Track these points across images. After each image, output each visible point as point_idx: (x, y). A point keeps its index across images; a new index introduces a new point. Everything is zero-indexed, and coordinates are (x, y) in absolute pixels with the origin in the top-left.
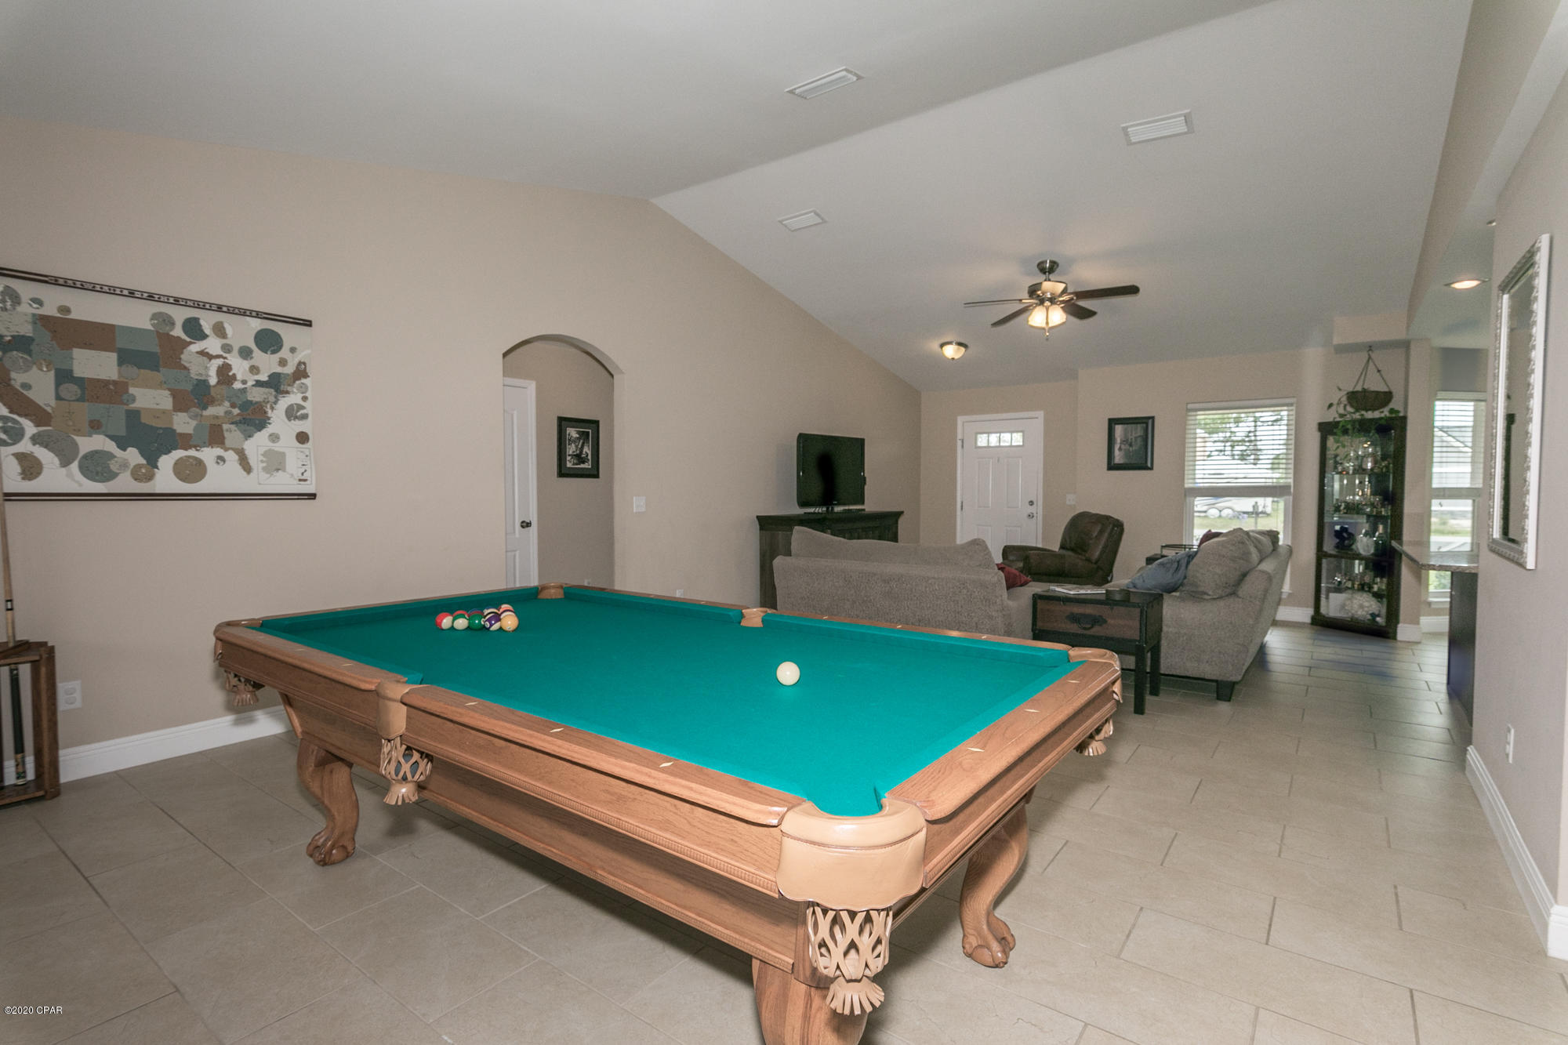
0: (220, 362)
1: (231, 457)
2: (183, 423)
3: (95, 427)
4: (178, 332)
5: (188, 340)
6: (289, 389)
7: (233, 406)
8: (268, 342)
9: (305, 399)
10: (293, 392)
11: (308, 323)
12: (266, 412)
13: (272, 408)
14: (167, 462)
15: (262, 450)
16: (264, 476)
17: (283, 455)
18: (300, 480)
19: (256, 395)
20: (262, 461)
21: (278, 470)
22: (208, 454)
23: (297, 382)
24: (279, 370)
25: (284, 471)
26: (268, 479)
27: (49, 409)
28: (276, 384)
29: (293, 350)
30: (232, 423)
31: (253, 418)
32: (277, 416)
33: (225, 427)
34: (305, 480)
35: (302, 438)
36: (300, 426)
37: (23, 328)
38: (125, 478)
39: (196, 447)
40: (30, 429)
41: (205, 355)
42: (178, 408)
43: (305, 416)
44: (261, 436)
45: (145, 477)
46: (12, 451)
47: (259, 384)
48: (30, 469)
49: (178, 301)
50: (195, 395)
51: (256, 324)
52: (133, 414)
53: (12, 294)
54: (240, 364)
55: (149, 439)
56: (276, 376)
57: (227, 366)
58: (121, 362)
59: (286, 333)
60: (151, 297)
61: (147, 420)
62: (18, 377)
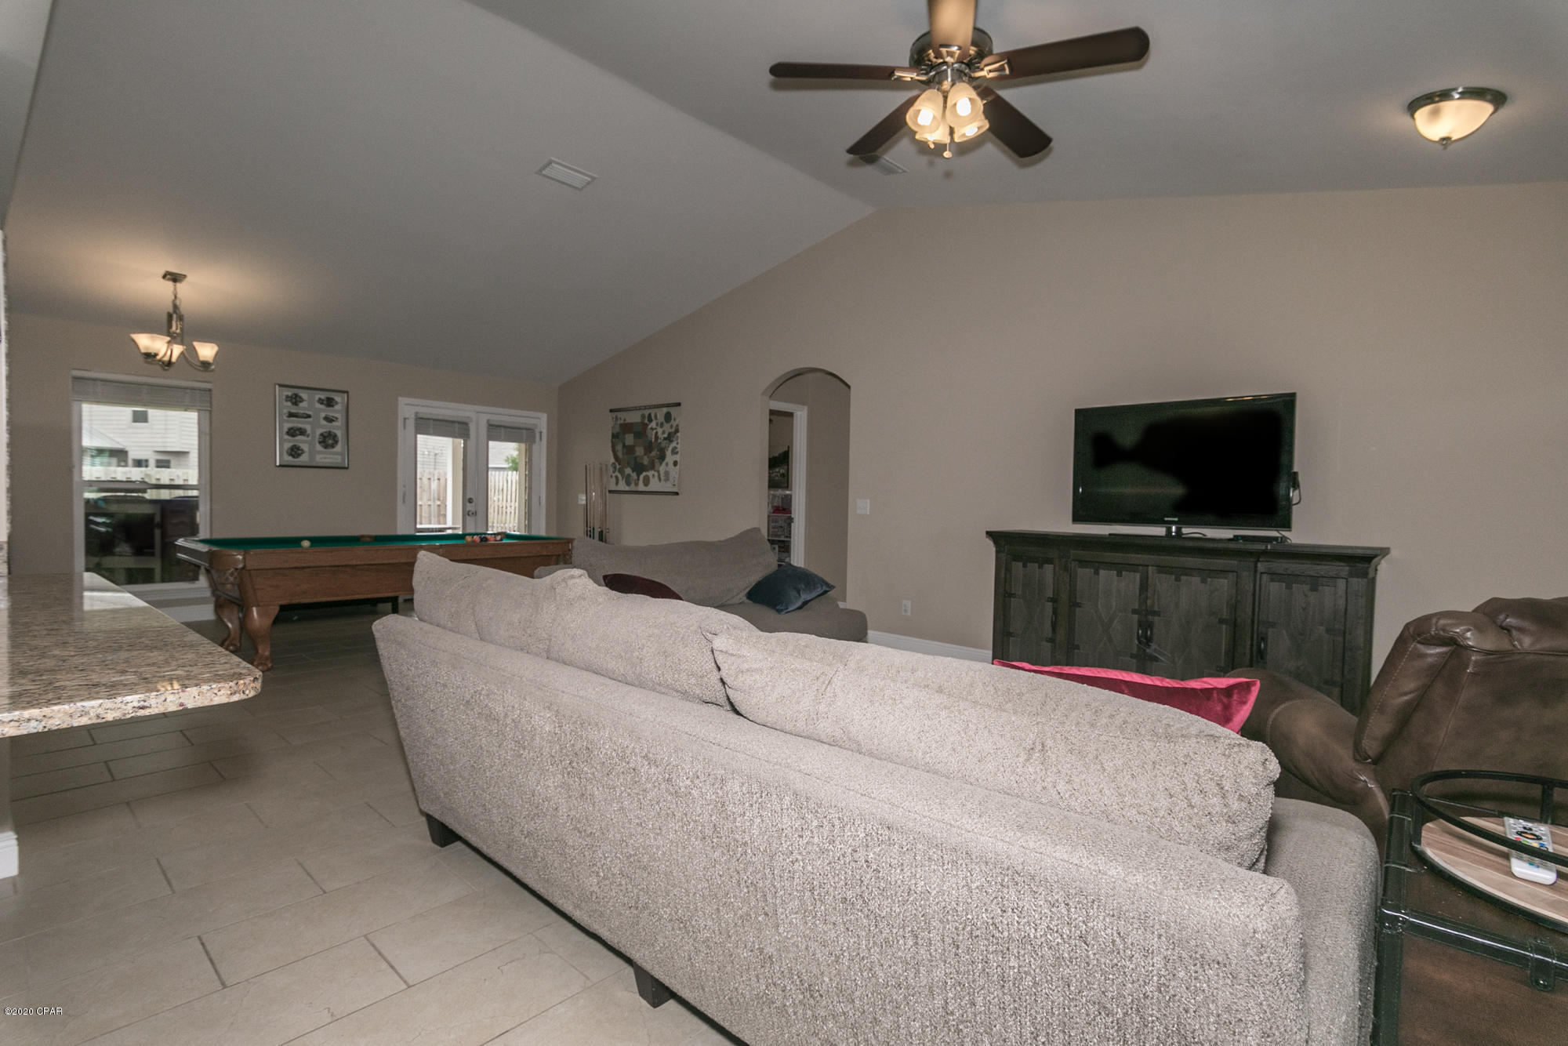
0: (655, 431)
1: (656, 474)
2: (646, 461)
3: (628, 465)
4: (646, 421)
5: (648, 423)
6: (673, 439)
7: (657, 451)
8: (668, 417)
9: (677, 443)
10: (674, 441)
11: (679, 404)
12: (665, 452)
13: (667, 450)
14: (642, 477)
15: (664, 471)
16: (664, 483)
17: (669, 472)
18: (673, 485)
19: (663, 445)
20: (664, 476)
21: (668, 480)
22: (650, 473)
23: (676, 435)
24: (670, 431)
26: (665, 485)
27: (621, 459)
28: (670, 438)
29: (675, 420)
30: (657, 459)
31: (662, 456)
32: (668, 453)
33: (655, 461)
34: (675, 485)
35: (675, 464)
36: (677, 458)
37: (618, 430)
38: (633, 484)
39: (647, 470)
40: (618, 467)
41: (652, 429)
42: (645, 454)
43: (677, 453)
44: (664, 464)
45: (637, 484)
46: (614, 475)
47: (665, 439)
48: (617, 483)
49: (646, 408)
50: (649, 448)
51: (665, 410)
52: (636, 458)
53: (616, 418)
54: (660, 431)
55: (639, 468)
56: (670, 434)
57: (657, 433)
58: (634, 437)
59: (673, 412)
60: (639, 409)
61: (638, 460)
62: (616, 448)
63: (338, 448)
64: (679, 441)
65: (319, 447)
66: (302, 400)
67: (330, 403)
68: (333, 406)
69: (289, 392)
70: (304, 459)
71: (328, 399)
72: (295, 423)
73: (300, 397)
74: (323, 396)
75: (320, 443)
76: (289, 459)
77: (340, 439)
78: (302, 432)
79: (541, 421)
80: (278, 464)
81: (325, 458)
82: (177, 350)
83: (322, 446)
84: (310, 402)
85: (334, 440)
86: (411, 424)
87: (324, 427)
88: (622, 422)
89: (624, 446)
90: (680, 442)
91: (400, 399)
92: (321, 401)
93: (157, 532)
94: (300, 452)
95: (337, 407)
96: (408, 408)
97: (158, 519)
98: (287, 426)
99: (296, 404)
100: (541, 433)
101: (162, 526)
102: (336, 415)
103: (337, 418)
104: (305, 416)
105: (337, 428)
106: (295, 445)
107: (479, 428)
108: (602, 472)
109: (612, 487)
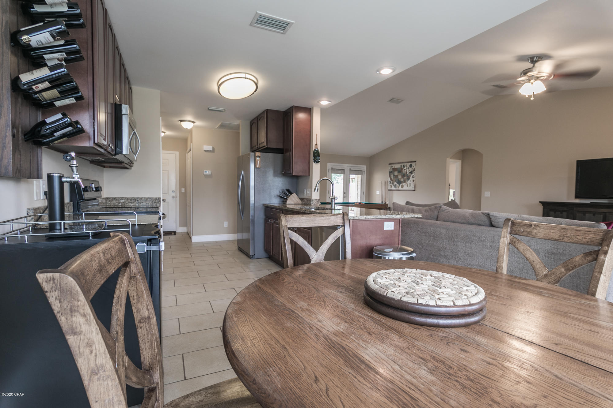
1: (406, 184)
2: (402, 180)
3: (396, 181)
4: (402, 167)
6: (413, 173)
7: (407, 177)
8: (411, 166)
11: (416, 161)
14: (400, 185)
15: (409, 183)
17: (411, 183)
18: (413, 188)
19: (409, 175)
21: (410, 186)
22: (404, 184)
24: (412, 170)
26: (409, 188)
27: (393, 179)
28: (411, 173)
29: (413, 166)
31: (408, 179)
32: (411, 177)
33: (406, 180)
35: (413, 181)
36: (414, 179)
37: (391, 170)
38: (397, 187)
39: (402, 183)
40: (391, 182)
41: (405, 170)
42: (402, 178)
43: (414, 177)
44: (409, 181)
45: (399, 188)
46: (390, 184)
47: (409, 173)
48: (391, 187)
49: (402, 163)
50: (403, 176)
51: (410, 164)
52: (398, 179)
53: (391, 166)
54: (408, 170)
55: (399, 182)
56: (411, 171)
57: (406, 171)
58: (398, 172)
59: (413, 164)
60: (400, 163)
61: (399, 180)
62: (391, 176)
79: (364, 168)
86: (330, 171)
88: (393, 167)
89: (394, 175)
90: (415, 174)
91: (328, 163)
100: (364, 172)
107: (347, 171)
108: (386, 183)
109: (389, 188)
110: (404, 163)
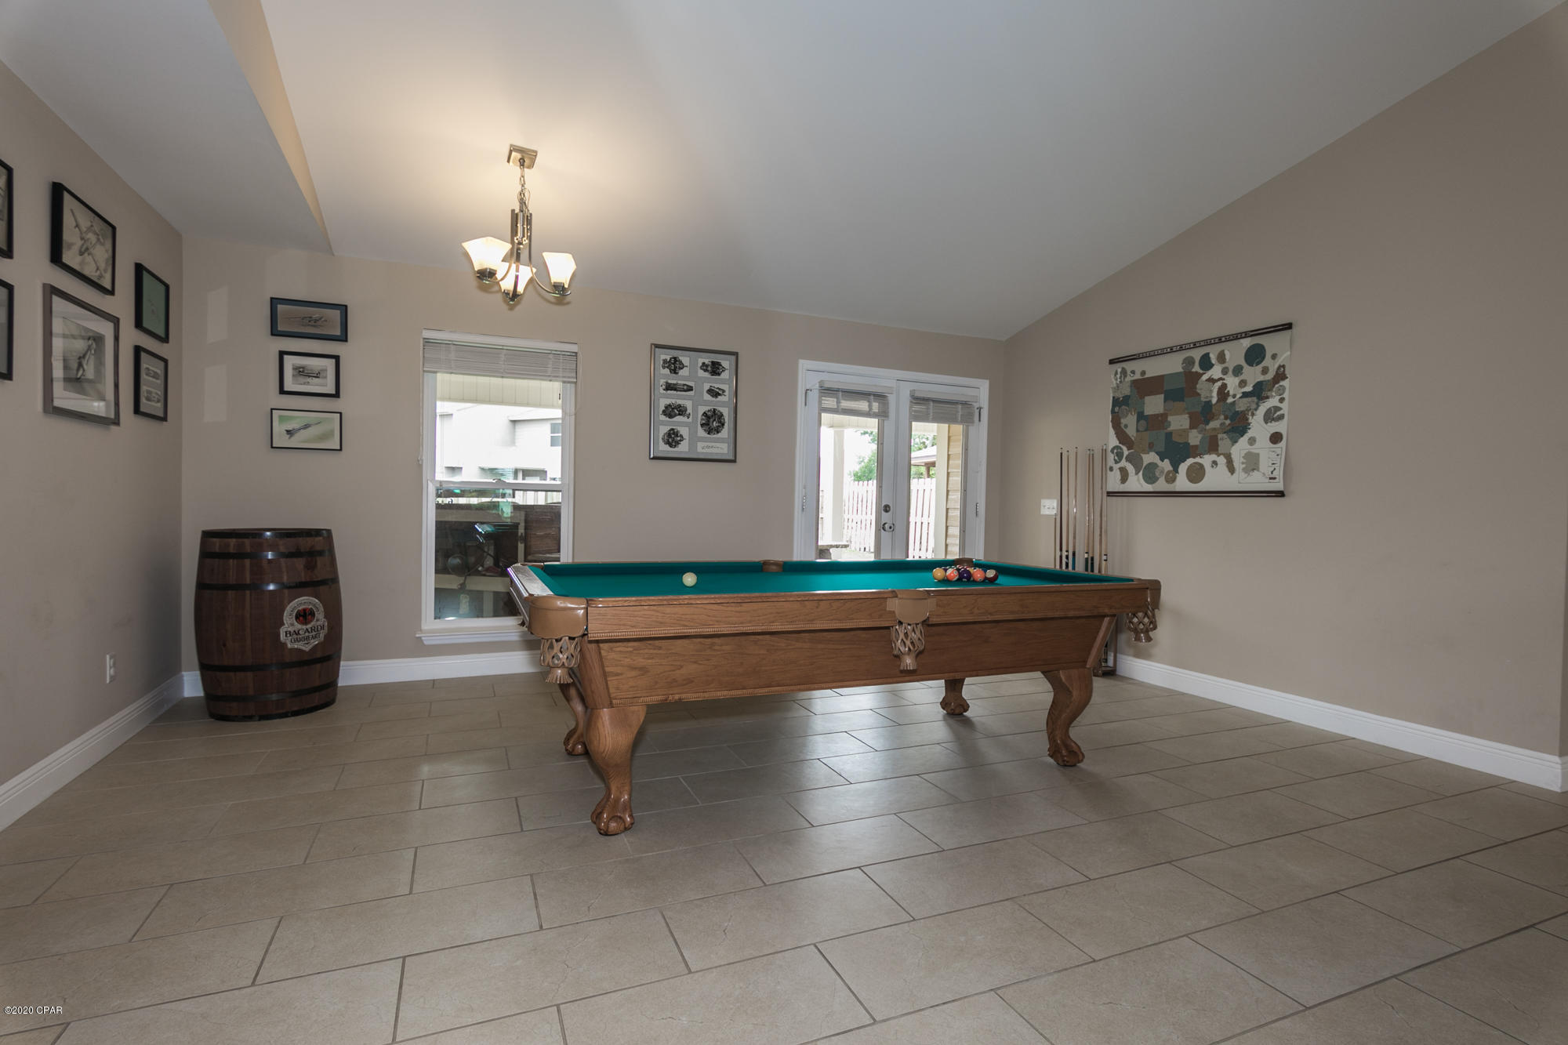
0: (1219, 384)
1: (1222, 460)
2: (1195, 438)
3: (1151, 447)
4: (1197, 368)
5: (1201, 372)
6: (1269, 394)
7: (1226, 418)
8: (1255, 355)
9: (1282, 400)
10: (1272, 396)
11: (1288, 326)
12: (1247, 419)
13: (1253, 415)
14: (1183, 468)
15: (1243, 453)
16: (1243, 475)
17: (1258, 454)
18: (1271, 478)
19: (1241, 406)
20: (1243, 463)
21: (1253, 470)
22: (1206, 460)
23: (1277, 386)
24: (1261, 378)
25: (1258, 471)
26: (1246, 478)
27: (1133, 439)
28: (1259, 392)
29: (1274, 357)
30: (1225, 433)
31: (1239, 426)
32: (1256, 421)
33: (1220, 436)
34: (1275, 478)
35: (1276, 438)
36: (1275, 427)
37: (1126, 390)
38: (1162, 480)
39: (1200, 455)
40: (1126, 452)
41: (1212, 381)
42: (1193, 426)
43: (1281, 417)
44: (1243, 441)
45: (1171, 480)
46: (1116, 467)
47: (1245, 395)
48: (1124, 477)
49: (1195, 345)
50: (1203, 415)
51: (1247, 343)
52: (1169, 435)
53: (1124, 372)
54: (1232, 382)
55: (1177, 452)
56: (1259, 385)
57: (1224, 386)
58: (1166, 400)
59: (1269, 342)
60: (1181, 348)
61: (1175, 438)
62: (1124, 421)
63: (725, 433)
64: (1286, 395)
65: (701, 432)
66: (682, 367)
67: (715, 369)
68: (719, 374)
69: (666, 355)
70: (683, 448)
71: (713, 363)
72: (674, 398)
73: (681, 363)
74: (707, 359)
75: (702, 425)
76: (664, 449)
77: (726, 420)
78: (682, 411)
79: (981, 391)
80: (652, 456)
81: (708, 447)
82: (526, 273)
83: (705, 430)
84: (692, 369)
85: (720, 422)
86: (814, 396)
87: (707, 404)
88: (1138, 376)
89: (1141, 416)
90: (1287, 399)
91: (801, 362)
92: (704, 367)
93: (521, 547)
94: (679, 439)
95: (725, 375)
96: (810, 373)
97: (521, 531)
98: (663, 403)
99: (674, 371)
100: (980, 409)
101: (525, 539)
102: (721, 386)
103: (724, 391)
104: (685, 387)
105: (723, 404)
106: (673, 429)
107: (900, 403)
108: (1094, 463)
109: (1114, 482)
110: (1208, 343)
